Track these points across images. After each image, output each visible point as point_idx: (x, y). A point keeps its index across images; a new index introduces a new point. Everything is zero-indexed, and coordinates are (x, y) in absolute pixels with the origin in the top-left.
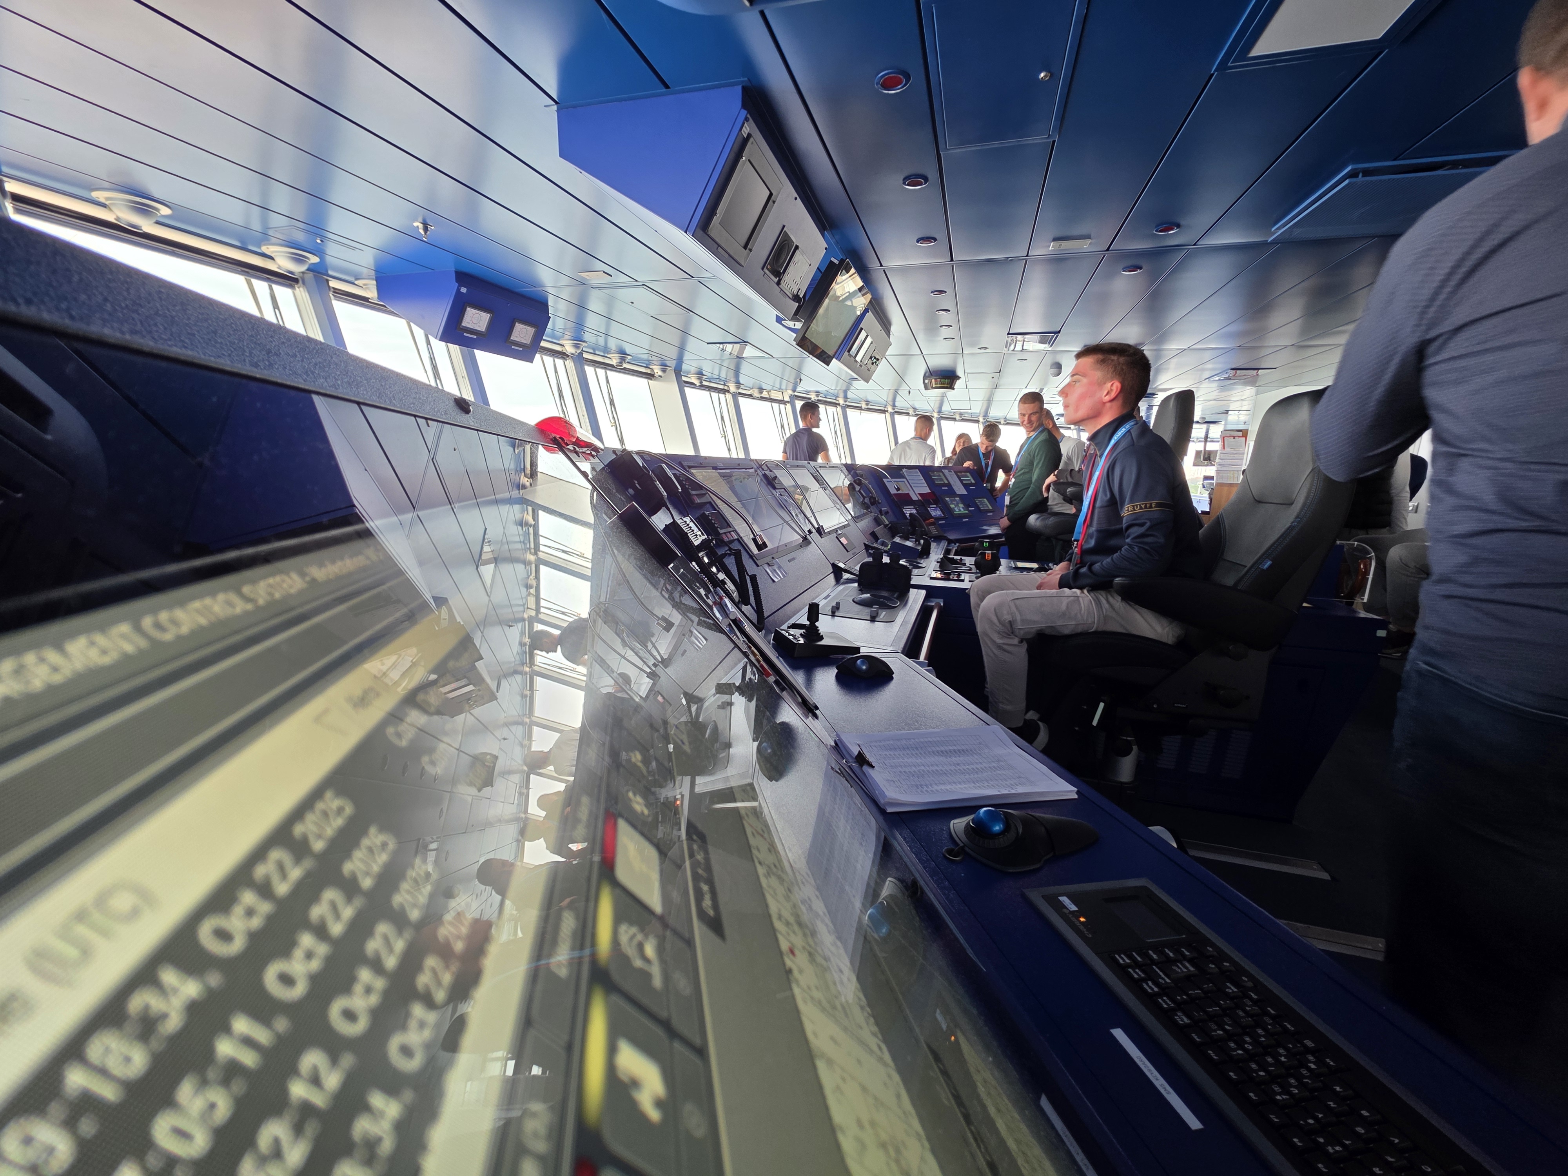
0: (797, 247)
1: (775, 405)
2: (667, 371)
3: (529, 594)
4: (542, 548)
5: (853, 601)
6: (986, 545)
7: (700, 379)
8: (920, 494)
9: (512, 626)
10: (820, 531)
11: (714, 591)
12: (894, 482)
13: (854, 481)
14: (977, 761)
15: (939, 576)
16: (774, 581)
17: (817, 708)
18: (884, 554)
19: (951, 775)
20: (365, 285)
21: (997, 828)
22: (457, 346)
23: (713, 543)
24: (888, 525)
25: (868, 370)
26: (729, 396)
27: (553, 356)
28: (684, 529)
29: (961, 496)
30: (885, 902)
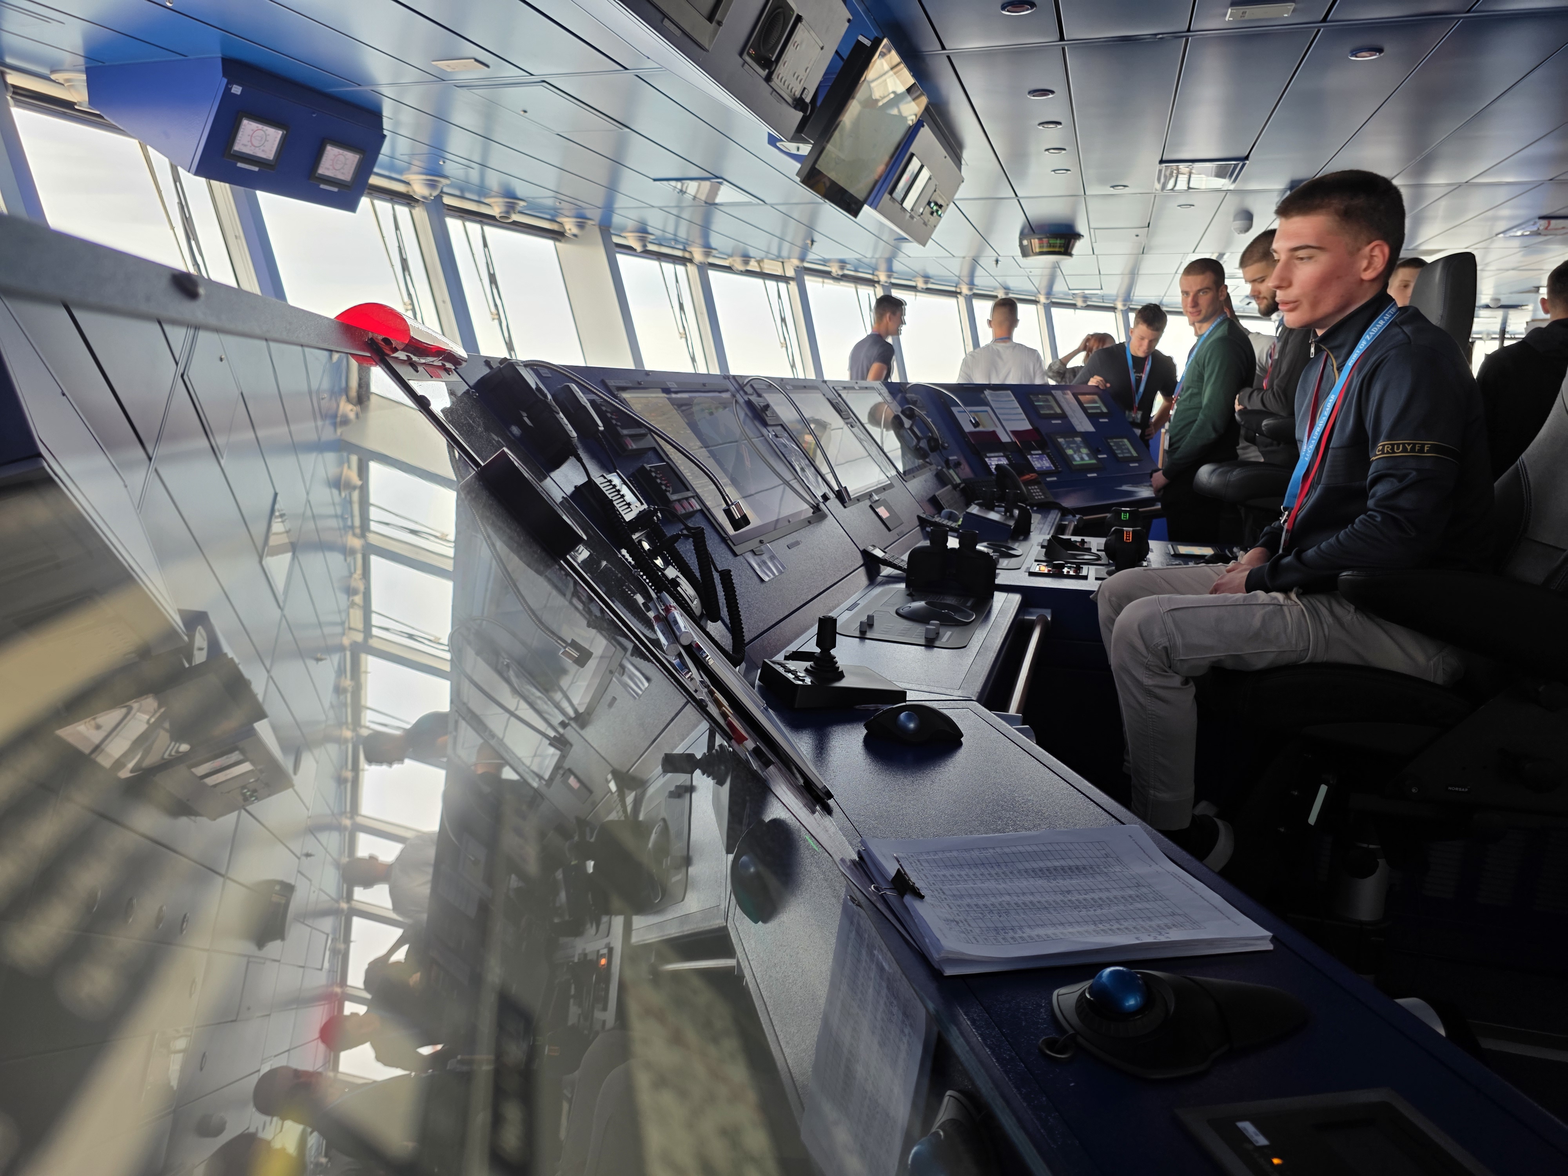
0: (799, 19)
1: (771, 284)
2: (587, 227)
3: (353, 604)
4: (373, 526)
5: (897, 613)
6: (1125, 517)
7: (643, 240)
8: (1014, 432)
9: (321, 660)
10: (842, 496)
11: (658, 598)
12: (970, 412)
13: (903, 412)
14: (1101, 887)
15: (1045, 569)
16: (762, 580)
17: (830, 796)
18: (950, 533)
19: (1055, 910)
20: (67, 80)
21: (1131, 1002)
22: (227, 185)
23: (658, 517)
24: (960, 484)
25: (925, 224)
26: (692, 269)
27: (391, 201)
28: (607, 493)
29: (1085, 435)
30: (942, 1133)
